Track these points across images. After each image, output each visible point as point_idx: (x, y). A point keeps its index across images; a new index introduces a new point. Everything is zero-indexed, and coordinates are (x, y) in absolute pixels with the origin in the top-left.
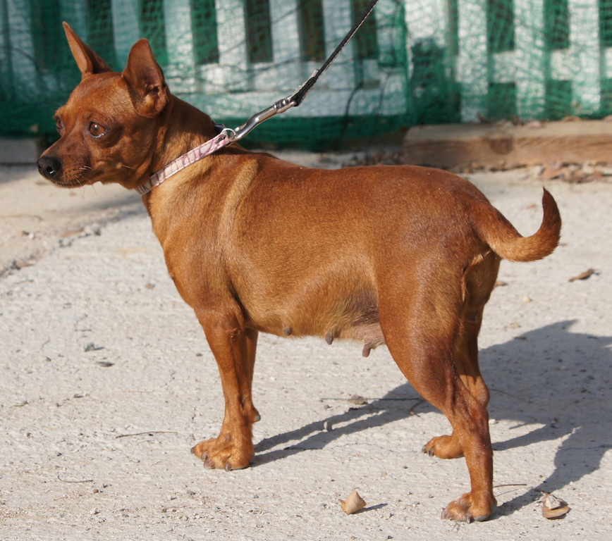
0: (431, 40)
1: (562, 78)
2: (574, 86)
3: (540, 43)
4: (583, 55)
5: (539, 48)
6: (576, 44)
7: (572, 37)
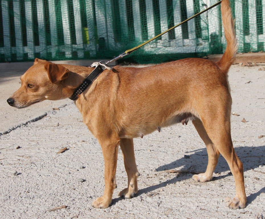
0: (215, 33)
1: (248, 42)
2: (251, 44)
3: (242, 33)
4: (253, 36)
5: (242, 35)
6: (251, 33)
7: (250, 32)
